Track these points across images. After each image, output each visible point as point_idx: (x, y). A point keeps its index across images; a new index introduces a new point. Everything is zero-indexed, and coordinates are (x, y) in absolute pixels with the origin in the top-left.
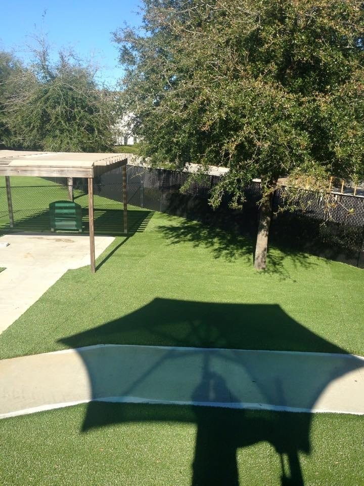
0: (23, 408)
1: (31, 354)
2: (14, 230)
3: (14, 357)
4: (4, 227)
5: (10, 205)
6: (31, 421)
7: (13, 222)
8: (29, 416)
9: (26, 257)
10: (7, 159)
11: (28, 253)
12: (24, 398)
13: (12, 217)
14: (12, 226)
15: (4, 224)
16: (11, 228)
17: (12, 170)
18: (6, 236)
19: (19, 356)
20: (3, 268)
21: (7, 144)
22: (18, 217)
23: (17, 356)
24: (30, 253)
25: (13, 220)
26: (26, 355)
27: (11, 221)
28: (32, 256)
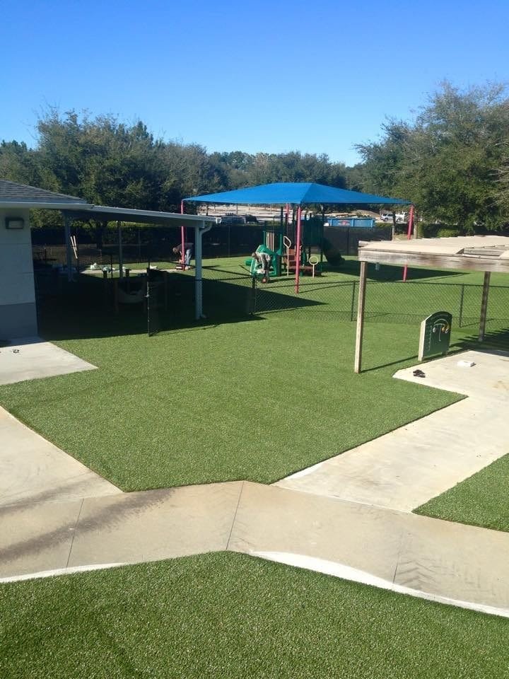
0: (477, 601)
1: (494, 528)
2: (482, 346)
3: (470, 524)
4: (469, 339)
5: (484, 311)
6: (487, 625)
7: (484, 334)
8: (485, 616)
9: (496, 387)
10: (496, 248)
11: (500, 382)
12: (479, 587)
13: (483, 328)
14: (480, 340)
15: (470, 336)
16: (479, 342)
17: (502, 264)
18: (471, 352)
19: (478, 525)
20: (464, 396)
21: (490, 226)
22: (491, 328)
23: (474, 524)
24: (504, 381)
25: (484, 330)
26: (487, 527)
27: (481, 332)
28: (505, 387)
